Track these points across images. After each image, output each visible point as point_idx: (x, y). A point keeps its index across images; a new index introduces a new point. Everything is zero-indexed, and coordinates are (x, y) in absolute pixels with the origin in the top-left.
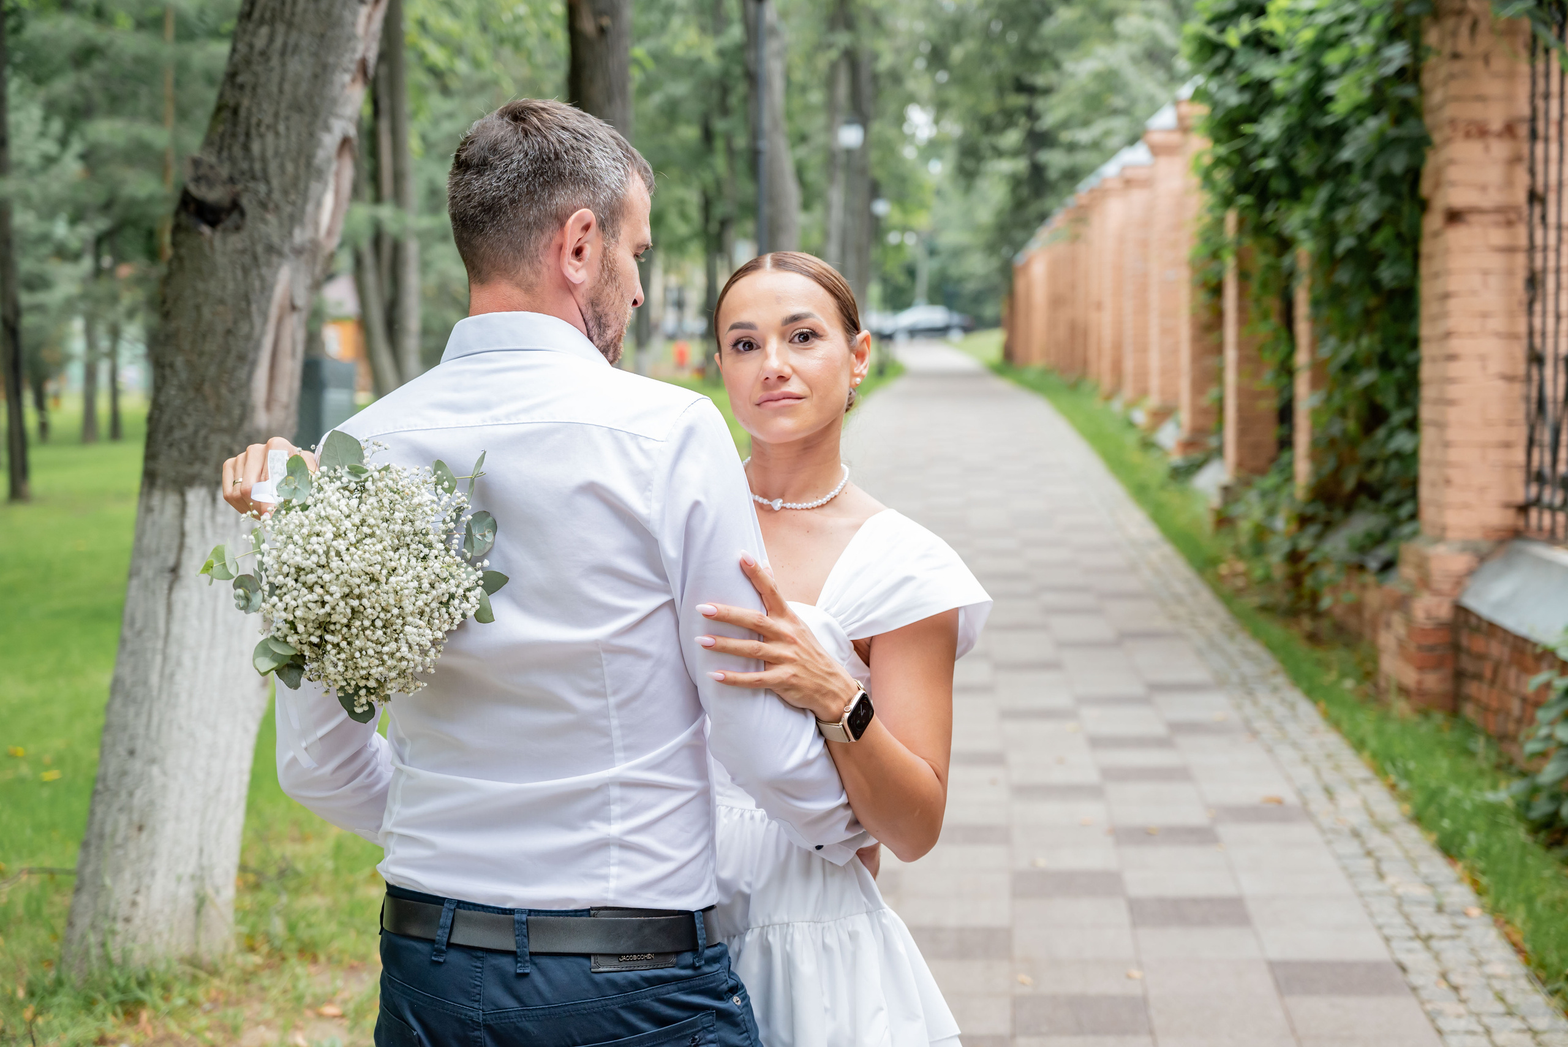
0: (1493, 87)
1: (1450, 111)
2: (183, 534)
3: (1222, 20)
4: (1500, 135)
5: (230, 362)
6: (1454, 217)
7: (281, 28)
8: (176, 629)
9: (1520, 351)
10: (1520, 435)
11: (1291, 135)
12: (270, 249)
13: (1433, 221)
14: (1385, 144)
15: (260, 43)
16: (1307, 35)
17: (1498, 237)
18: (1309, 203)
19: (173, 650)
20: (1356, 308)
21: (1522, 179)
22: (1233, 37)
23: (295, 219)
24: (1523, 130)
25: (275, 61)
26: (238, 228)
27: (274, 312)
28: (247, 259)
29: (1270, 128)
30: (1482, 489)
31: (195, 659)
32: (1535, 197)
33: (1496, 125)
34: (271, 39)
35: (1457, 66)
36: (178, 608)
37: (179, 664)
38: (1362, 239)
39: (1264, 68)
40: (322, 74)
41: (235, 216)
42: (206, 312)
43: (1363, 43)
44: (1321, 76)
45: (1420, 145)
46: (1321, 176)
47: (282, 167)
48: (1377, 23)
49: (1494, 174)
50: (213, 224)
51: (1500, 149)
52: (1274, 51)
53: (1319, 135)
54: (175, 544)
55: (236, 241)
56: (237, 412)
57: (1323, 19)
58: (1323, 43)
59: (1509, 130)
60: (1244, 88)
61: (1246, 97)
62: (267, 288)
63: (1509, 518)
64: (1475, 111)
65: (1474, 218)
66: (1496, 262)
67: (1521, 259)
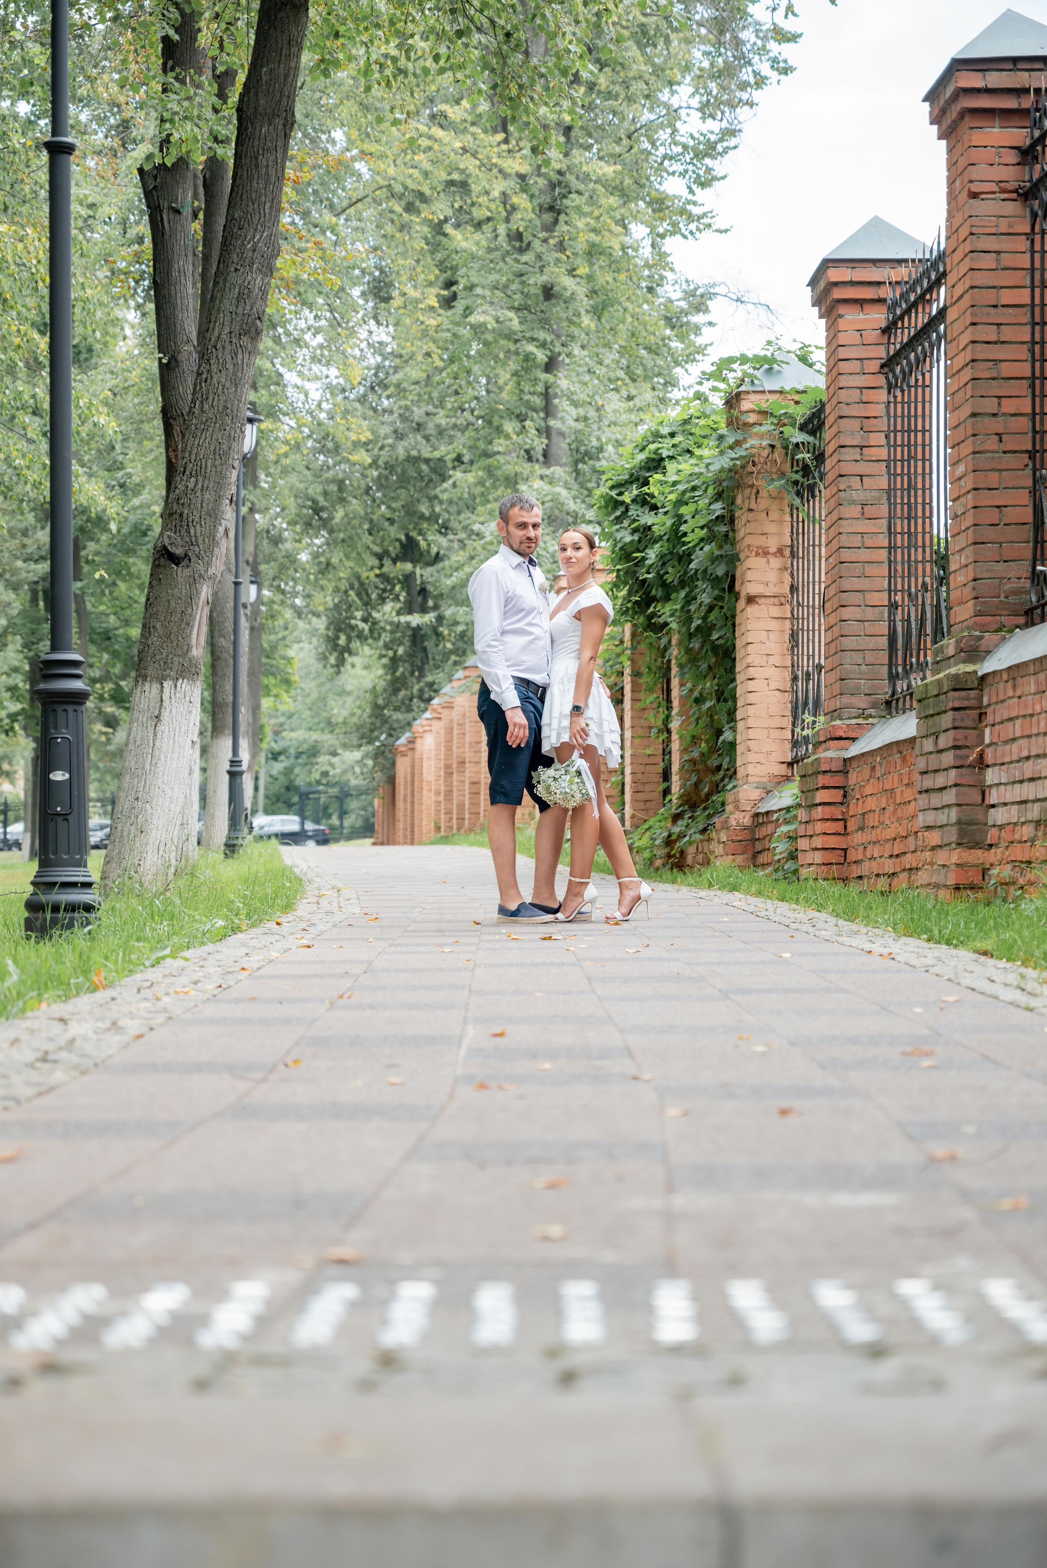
0: (772, 528)
1: (748, 541)
2: (162, 701)
3: (621, 486)
4: (774, 554)
5: (183, 626)
6: (751, 600)
7: (200, 479)
8: (158, 744)
9: (788, 676)
10: (787, 722)
11: (664, 560)
12: (200, 576)
13: (742, 603)
14: (714, 560)
15: (191, 485)
16: (673, 497)
17: (775, 611)
18: (676, 600)
19: (157, 752)
20: (704, 666)
21: (788, 580)
22: (627, 498)
23: (209, 564)
24: (787, 552)
25: (199, 494)
26: (188, 566)
27: (201, 604)
28: (191, 580)
29: (652, 555)
30: (769, 753)
31: (166, 757)
32: (793, 589)
33: (773, 550)
34: (196, 484)
35: (751, 516)
36: (159, 734)
37: (159, 759)
38: (704, 618)
39: (648, 519)
40: (218, 500)
41: (186, 561)
42: (173, 603)
43: (703, 503)
44: (680, 520)
45: (733, 560)
46: (683, 584)
47: (204, 540)
48: (711, 491)
49: (772, 577)
50: (177, 564)
51: (776, 563)
52: (654, 508)
53: (680, 558)
54: (158, 705)
55: (187, 572)
56: (185, 648)
57: (681, 487)
58: (680, 502)
59: (780, 551)
60: (635, 531)
61: (636, 537)
62: (198, 594)
63: (783, 770)
64: (761, 541)
65: (761, 601)
66: (774, 625)
67: (788, 624)
